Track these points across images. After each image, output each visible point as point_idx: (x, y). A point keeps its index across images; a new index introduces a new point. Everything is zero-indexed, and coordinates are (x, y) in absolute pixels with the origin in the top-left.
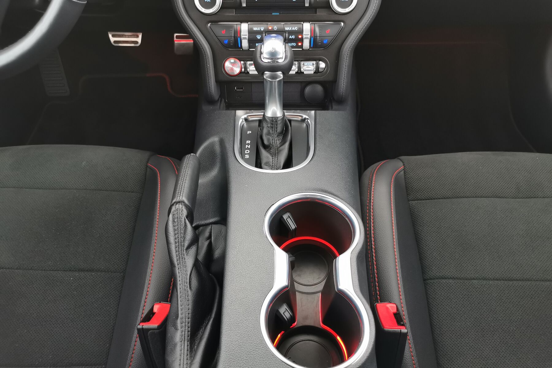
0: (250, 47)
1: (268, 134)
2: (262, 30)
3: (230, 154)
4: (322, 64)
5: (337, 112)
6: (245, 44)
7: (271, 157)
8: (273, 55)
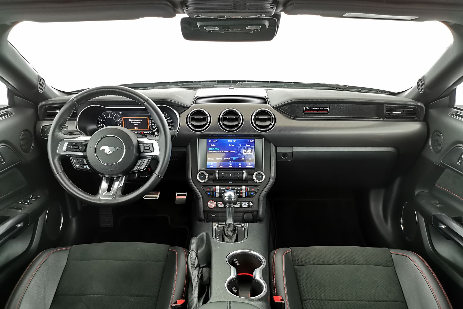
0: (219, 196)
1: (227, 230)
2: (225, 189)
3: (211, 237)
4: (251, 203)
5: (258, 224)
6: (217, 195)
7: (228, 239)
8: (230, 197)
